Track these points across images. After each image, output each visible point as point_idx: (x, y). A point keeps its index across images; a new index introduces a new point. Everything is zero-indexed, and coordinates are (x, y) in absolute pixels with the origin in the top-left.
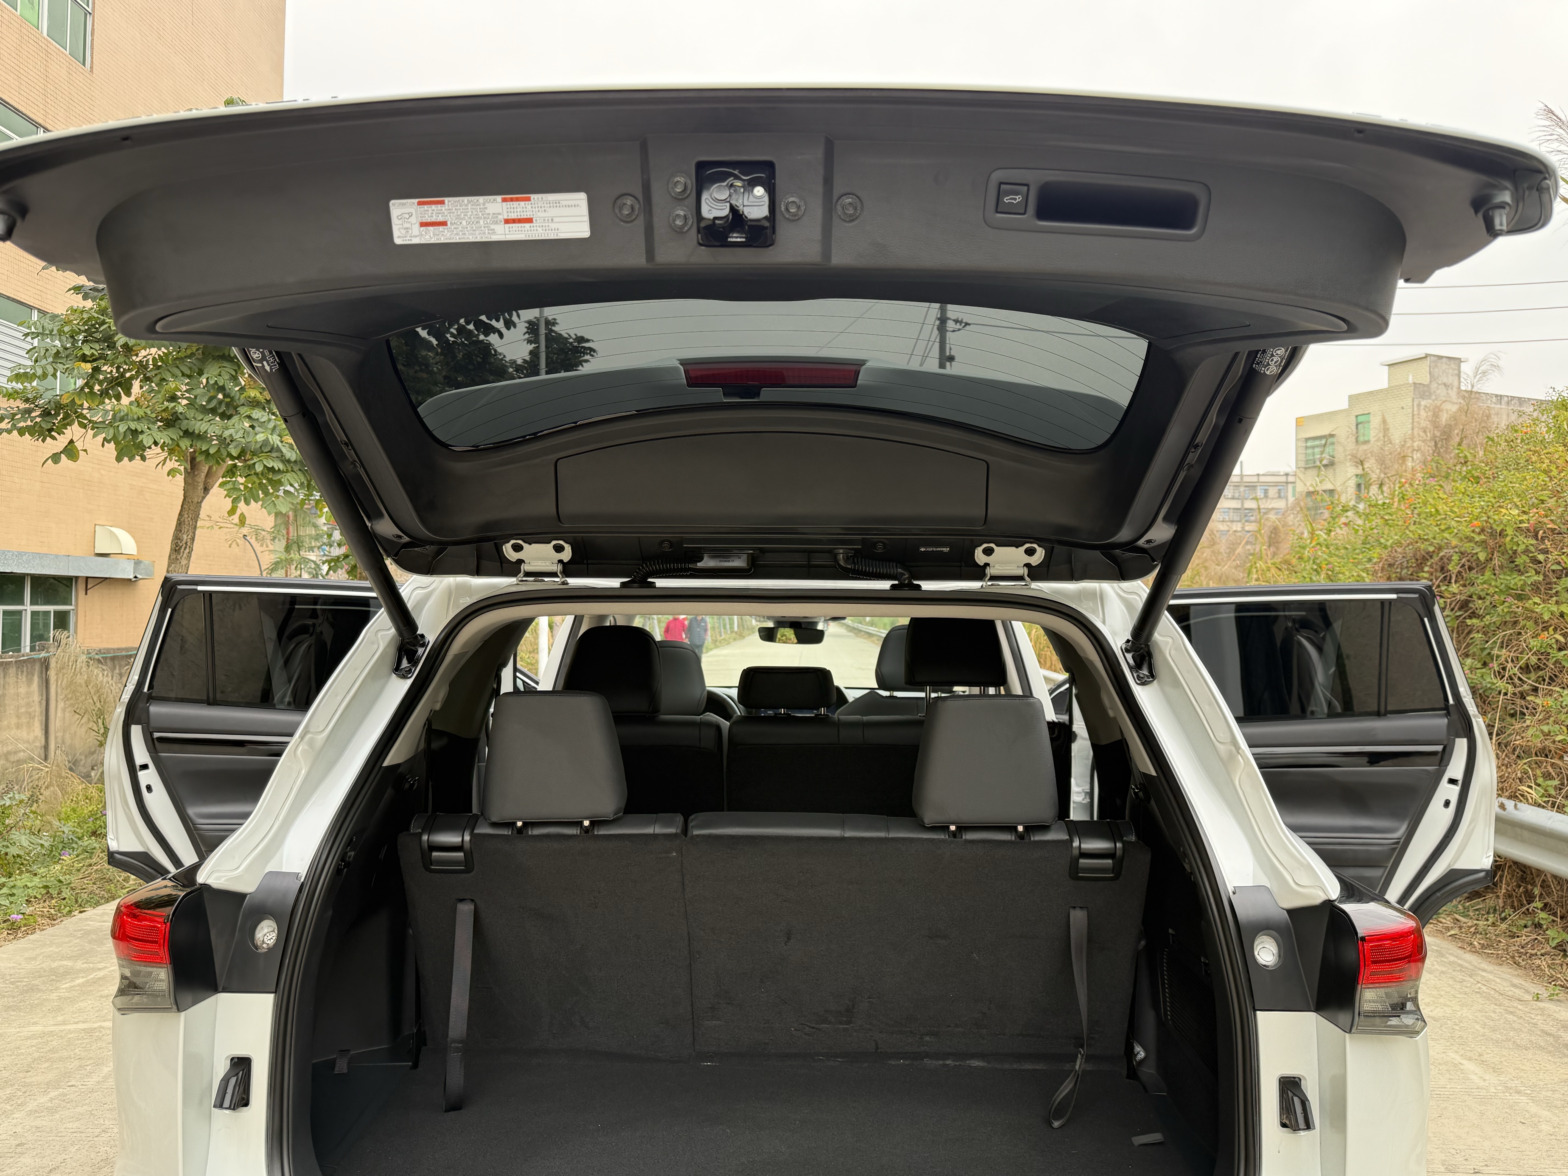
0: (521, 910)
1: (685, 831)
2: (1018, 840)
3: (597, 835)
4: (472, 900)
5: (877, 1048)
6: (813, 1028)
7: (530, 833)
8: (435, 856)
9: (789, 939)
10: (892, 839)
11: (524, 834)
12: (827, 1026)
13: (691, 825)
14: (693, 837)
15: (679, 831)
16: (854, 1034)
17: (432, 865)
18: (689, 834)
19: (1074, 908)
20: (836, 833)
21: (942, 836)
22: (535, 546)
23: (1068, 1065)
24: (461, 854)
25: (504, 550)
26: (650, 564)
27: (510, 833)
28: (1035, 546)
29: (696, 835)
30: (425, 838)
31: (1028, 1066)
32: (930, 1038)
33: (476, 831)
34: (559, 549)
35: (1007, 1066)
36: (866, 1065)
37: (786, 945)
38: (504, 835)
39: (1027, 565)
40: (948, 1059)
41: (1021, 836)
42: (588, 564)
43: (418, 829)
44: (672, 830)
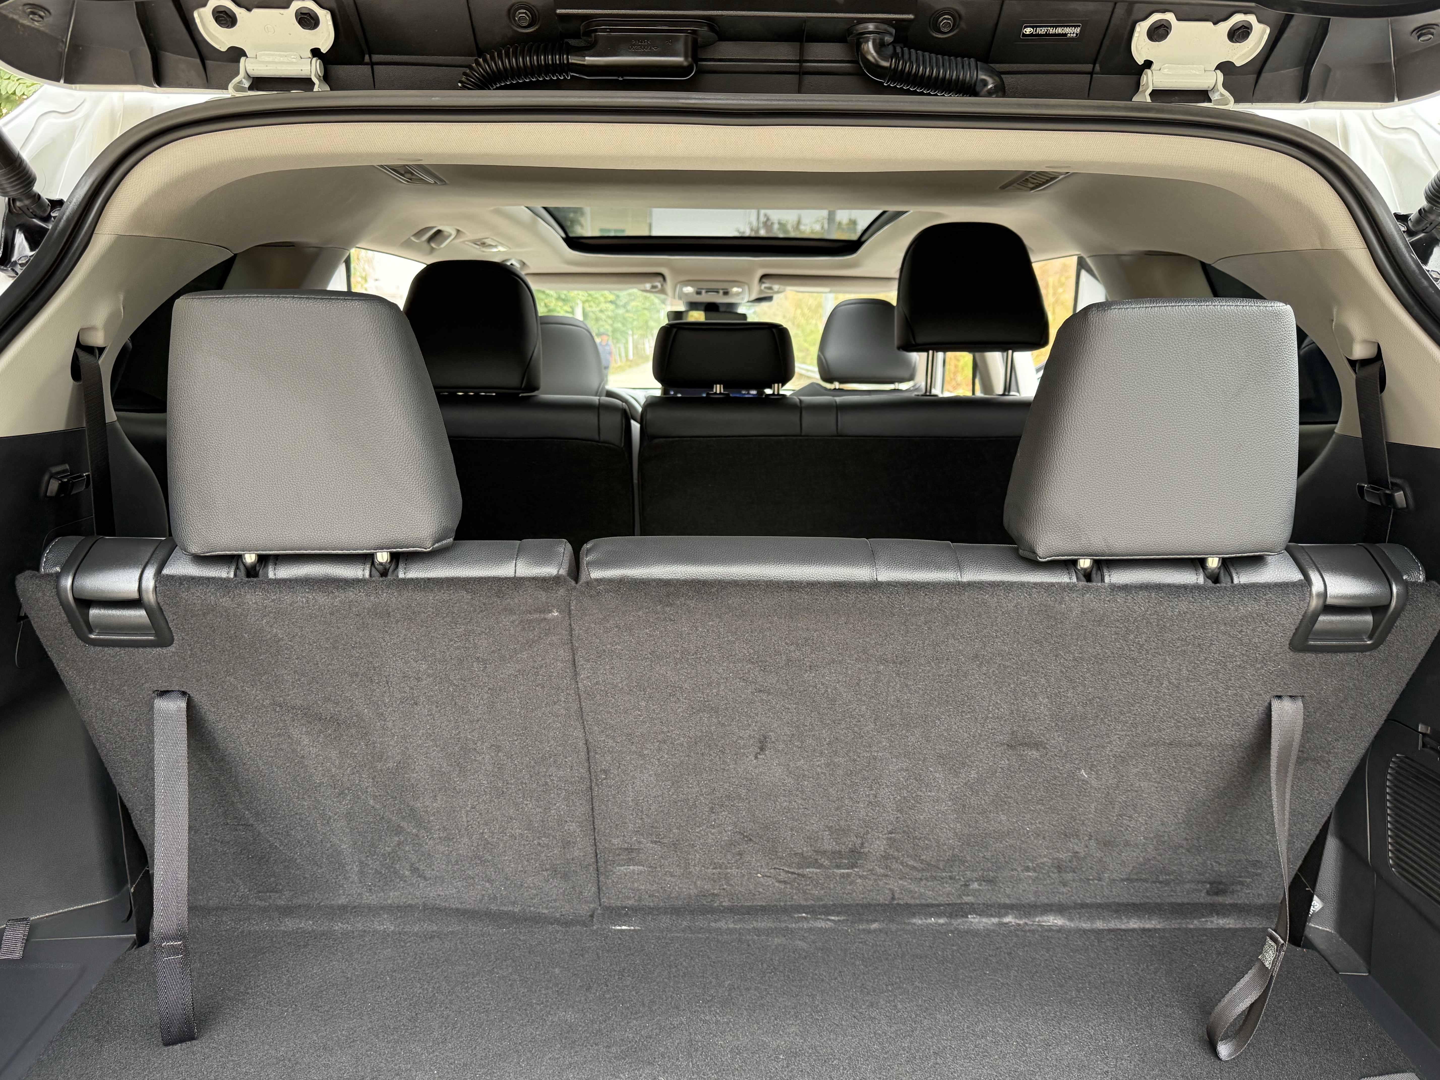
0: (278, 709)
1: (575, 570)
2: (1210, 583)
3: (403, 580)
4: (184, 693)
5: (893, 898)
6: (793, 873)
7: (271, 575)
8: (95, 616)
9: (762, 749)
10: (970, 584)
11: (261, 578)
12: (815, 870)
13: (586, 560)
14: (589, 583)
15: (563, 572)
16: (859, 881)
17: (91, 631)
18: (583, 578)
19: (1279, 697)
20: (861, 573)
21: (1063, 578)
22: (258, 13)
23: (1196, 922)
24: (142, 613)
25: (198, 21)
26: (493, 58)
27: (232, 575)
28: (1252, 19)
29: (597, 580)
30: (67, 582)
31: (1134, 924)
32: (980, 885)
33: (166, 571)
34: (307, 20)
35: (1099, 925)
36: (875, 926)
37: (756, 758)
38: (221, 579)
39: (1225, 67)
40: (1006, 915)
41: (1215, 578)
42: (372, 64)
43: (55, 566)
44: (550, 570)
